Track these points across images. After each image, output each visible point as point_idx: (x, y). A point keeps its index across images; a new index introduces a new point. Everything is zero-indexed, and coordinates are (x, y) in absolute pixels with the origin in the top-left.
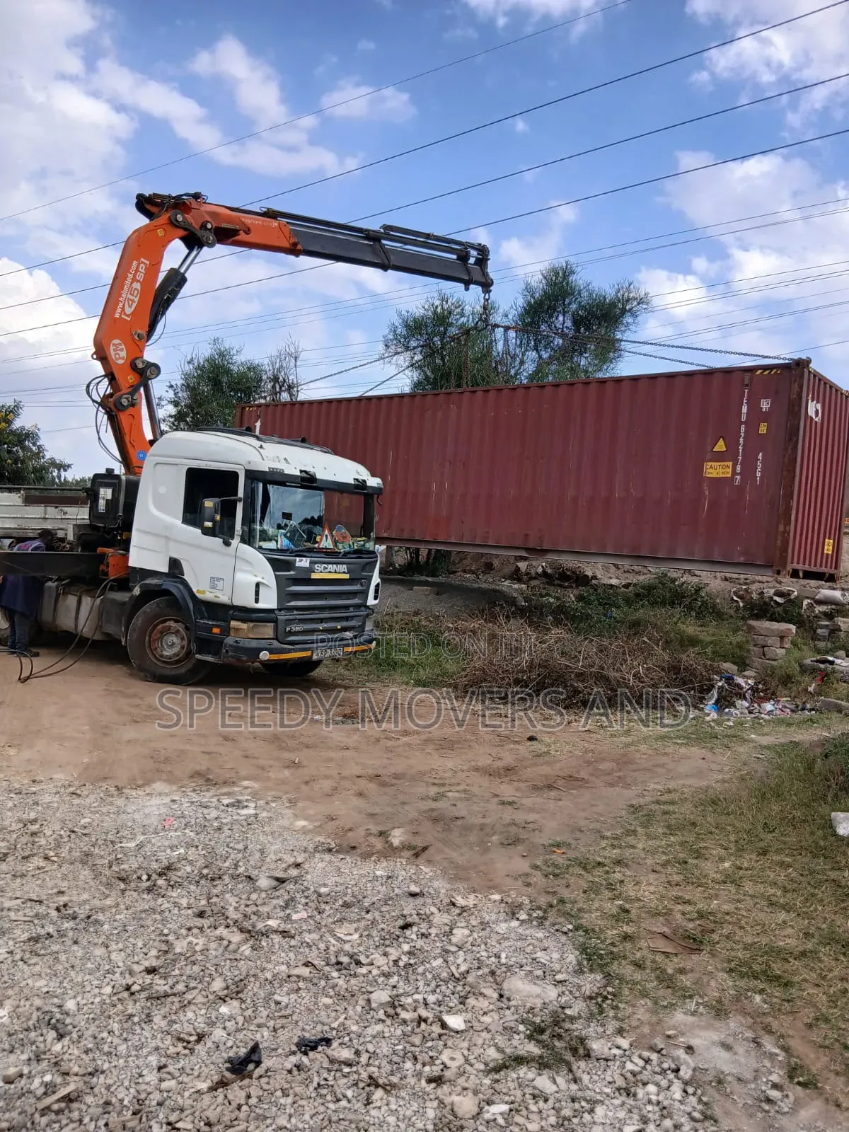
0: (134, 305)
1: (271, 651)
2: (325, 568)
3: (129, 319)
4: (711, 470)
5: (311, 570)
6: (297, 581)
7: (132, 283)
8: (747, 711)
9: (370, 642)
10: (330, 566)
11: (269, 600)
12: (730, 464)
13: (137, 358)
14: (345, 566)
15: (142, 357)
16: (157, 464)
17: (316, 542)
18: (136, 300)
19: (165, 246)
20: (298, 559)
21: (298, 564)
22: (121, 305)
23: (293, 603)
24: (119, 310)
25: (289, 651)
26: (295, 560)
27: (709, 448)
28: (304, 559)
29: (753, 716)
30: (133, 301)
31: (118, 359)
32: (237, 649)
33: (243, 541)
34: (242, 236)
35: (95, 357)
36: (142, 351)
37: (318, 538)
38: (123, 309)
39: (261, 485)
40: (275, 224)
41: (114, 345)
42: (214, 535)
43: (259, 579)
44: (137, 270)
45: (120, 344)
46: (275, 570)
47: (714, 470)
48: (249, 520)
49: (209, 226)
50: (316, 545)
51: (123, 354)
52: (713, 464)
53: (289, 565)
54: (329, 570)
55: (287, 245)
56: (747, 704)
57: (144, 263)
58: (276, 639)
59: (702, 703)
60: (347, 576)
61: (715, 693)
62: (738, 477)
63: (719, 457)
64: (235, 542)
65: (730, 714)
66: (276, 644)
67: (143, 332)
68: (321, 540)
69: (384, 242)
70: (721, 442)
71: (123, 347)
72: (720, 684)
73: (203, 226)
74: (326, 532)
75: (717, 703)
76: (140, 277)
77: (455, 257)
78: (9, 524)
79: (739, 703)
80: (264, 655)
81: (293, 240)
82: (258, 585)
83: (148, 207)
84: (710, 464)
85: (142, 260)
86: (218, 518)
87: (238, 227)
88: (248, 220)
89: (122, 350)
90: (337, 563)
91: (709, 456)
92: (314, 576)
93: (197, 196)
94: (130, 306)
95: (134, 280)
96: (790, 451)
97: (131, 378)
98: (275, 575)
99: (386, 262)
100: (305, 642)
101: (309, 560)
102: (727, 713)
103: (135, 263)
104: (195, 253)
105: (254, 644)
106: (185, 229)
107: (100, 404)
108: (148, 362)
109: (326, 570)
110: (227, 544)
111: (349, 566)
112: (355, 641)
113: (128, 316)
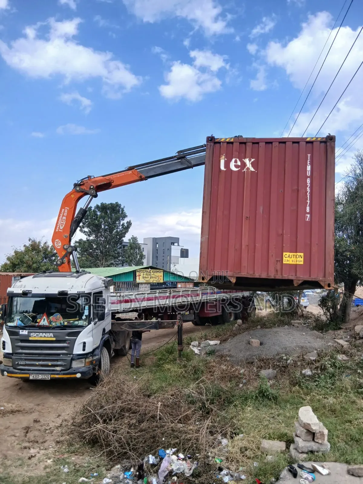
0: (64, 225)
1: (9, 372)
2: (37, 335)
3: (62, 231)
5: (29, 336)
6: (22, 341)
7: (62, 217)
10: (41, 334)
14: (52, 334)
17: (36, 322)
18: (64, 223)
20: (21, 331)
21: (21, 333)
22: (58, 226)
23: (20, 351)
25: (16, 373)
26: (19, 332)
28: (24, 331)
30: (63, 224)
31: (58, 247)
37: (38, 321)
38: (59, 228)
43: (4, 339)
44: (64, 212)
45: (59, 241)
46: (9, 336)
50: (37, 324)
51: (60, 244)
53: (17, 334)
54: (40, 336)
58: (12, 367)
60: (54, 339)
66: (11, 369)
67: (67, 235)
68: (40, 321)
71: (60, 242)
73: (90, 188)
74: (45, 317)
76: (66, 214)
80: (5, 373)
82: (4, 342)
85: (66, 208)
89: (59, 243)
90: (46, 333)
92: (30, 339)
93: (89, 178)
95: (63, 216)
97: (64, 253)
98: (10, 338)
101: (27, 331)
103: (63, 210)
106: (82, 192)
109: (38, 336)
111: (54, 334)
112: (63, 372)
113: (61, 230)
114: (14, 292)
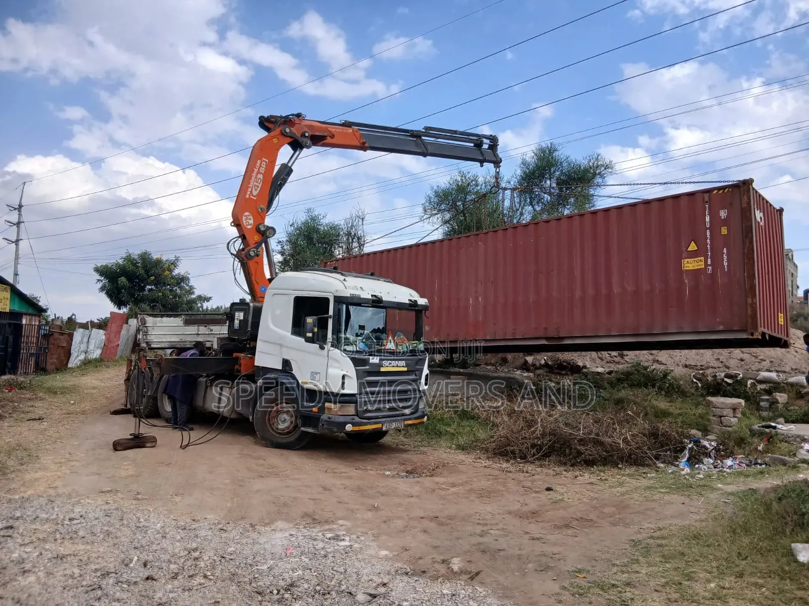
0: (259, 189)
1: (354, 424)
2: (390, 364)
3: (255, 198)
4: (688, 265)
5: (380, 365)
6: (370, 373)
7: (257, 174)
8: (712, 467)
9: (423, 417)
10: (394, 362)
11: (351, 388)
12: (702, 258)
13: (261, 224)
14: (404, 362)
15: (264, 223)
16: (275, 294)
17: (383, 345)
18: (260, 186)
19: (278, 150)
20: (371, 357)
21: (371, 361)
22: (250, 189)
24: (249, 193)
25: (366, 424)
26: (369, 359)
27: (684, 249)
28: (376, 357)
29: (717, 470)
30: (258, 187)
31: (247, 225)
32: (330, 423)
33: (332, 346)
34: (329, 140)
35: (233, 224)
36: (263, 219)
37: (385, 342)
38: (251, 192)
39: (344, 306)
40: (350, 130)
41: (245, 216)
42: (314, 343)
43: (344, 373)
44: (260, 166)
45: (249, 215)
46: (355, 365)
47: (690, 264)
48: (337, 331)
49: (307, 134)
50: (383, 348)
51: (251, 222)
52: (689, 260)
53: (365, 362)
54: (392, 365)
55: (358, 144)
56: (712, 461)
57: (265, 161)
58: (357, 415)
59: (677, 461)
60: (405, 369)
61: (687, 452)
62: (710, 268)
63: (694, 254)
64: (328, 346)
65: (699, 468)
66: (357, 419)
67: (264, 206)
68: (387, 343)
69: (423, 138)
70: (693, 244)
71: (251, 217)
72: (690, 446)
73: (303, 135)
74: (390, 338)
75: (688, 460)
76: (262, 170)
77: (472, 145)
78: (175, 339)
79: (706, 460)
80: (349, 427)
81: (362, 141)
82: (343, 377)
83: (266, 124)
84: (686, 260)
85: (264, 159)
86: (316, 330)
87: (326, 134)
88: (332, 129)
89: (250, 219)
90: (398, 360)
91: (684, 255)
92: (382, 369)
93: (299, 115)
94: (256, 190)
95: (258, 173)
96: (748, 244)
97: (257, 238)
98: (356, 370)
99: (426, 151)
100: (377, 418)
101: (378, 358)
102: (697, 468)
103: (259, 162)
104: (298, 153)
105: (341, 419)
106: (291, 137)
107: (236, 256)
108: (268, 226)
109: (391, 365)
110: (322, 348)
111: (407, 361)
112: (412, 416)
113: (255, 196)
114: (362, 297)
